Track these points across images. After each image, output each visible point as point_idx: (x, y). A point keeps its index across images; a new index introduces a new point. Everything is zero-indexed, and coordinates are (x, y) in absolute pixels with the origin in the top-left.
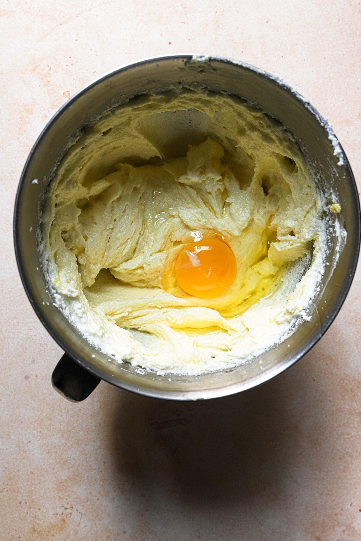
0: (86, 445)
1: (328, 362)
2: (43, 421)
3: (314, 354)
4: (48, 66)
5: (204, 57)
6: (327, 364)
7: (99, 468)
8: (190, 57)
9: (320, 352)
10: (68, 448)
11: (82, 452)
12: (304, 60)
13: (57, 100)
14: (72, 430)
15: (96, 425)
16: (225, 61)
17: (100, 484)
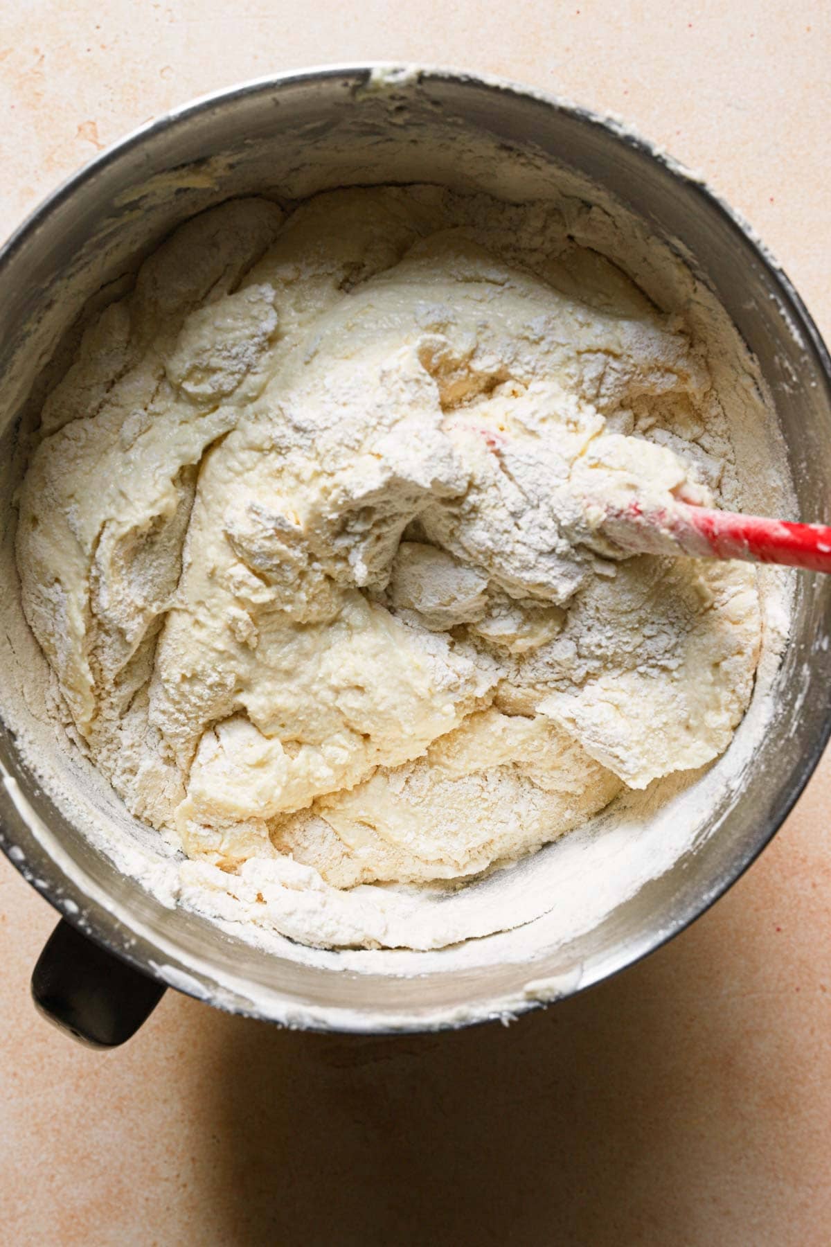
0: (142, 1112)
1: (818, 880)
2: (21, 1044)
3: (779, 856)
4: (37, 51)
5: (403, 70)
6: (814, 886)
7: (178, 1176)
8: (365, 75)
9: (797, 852)
10: (93, 1120)
11: (131, 1129)
12: (752, 36)
13: (60, 146)
14: (103, 1070)
15: (171, 1054)
16: (464, 79)
17: (180, 1221)
